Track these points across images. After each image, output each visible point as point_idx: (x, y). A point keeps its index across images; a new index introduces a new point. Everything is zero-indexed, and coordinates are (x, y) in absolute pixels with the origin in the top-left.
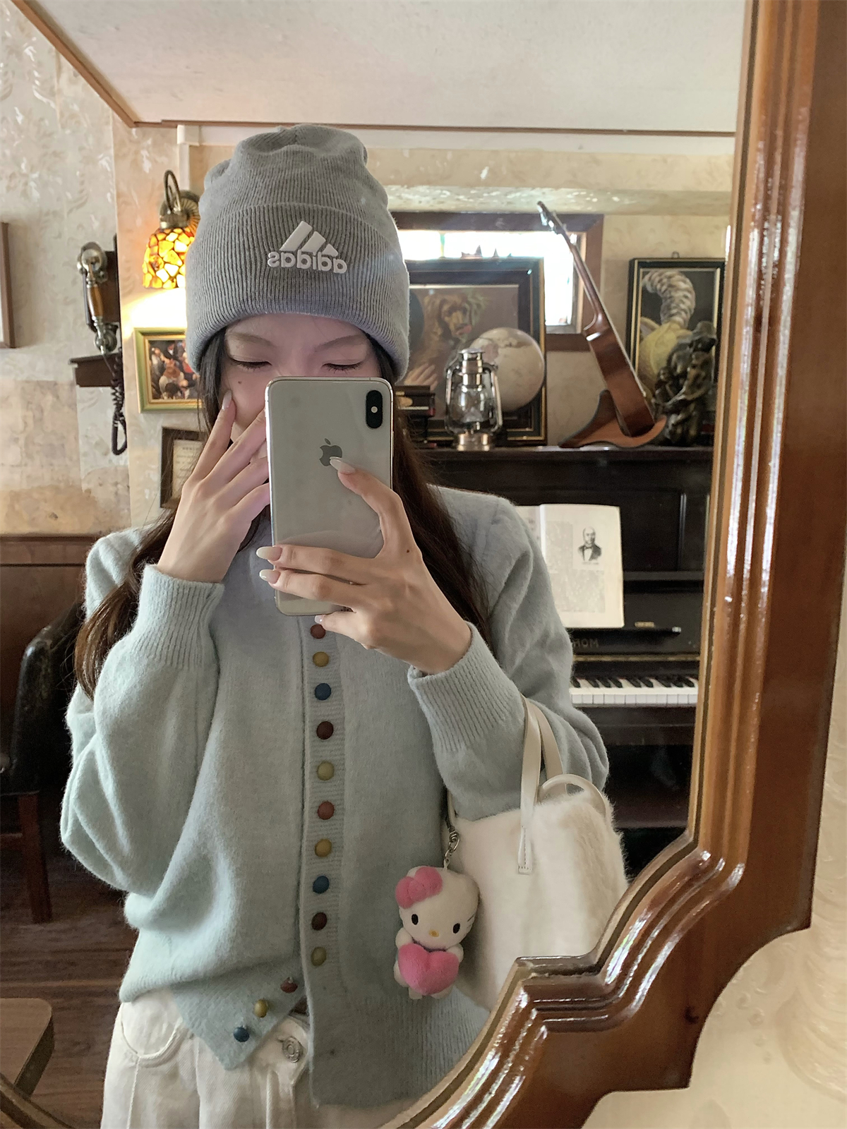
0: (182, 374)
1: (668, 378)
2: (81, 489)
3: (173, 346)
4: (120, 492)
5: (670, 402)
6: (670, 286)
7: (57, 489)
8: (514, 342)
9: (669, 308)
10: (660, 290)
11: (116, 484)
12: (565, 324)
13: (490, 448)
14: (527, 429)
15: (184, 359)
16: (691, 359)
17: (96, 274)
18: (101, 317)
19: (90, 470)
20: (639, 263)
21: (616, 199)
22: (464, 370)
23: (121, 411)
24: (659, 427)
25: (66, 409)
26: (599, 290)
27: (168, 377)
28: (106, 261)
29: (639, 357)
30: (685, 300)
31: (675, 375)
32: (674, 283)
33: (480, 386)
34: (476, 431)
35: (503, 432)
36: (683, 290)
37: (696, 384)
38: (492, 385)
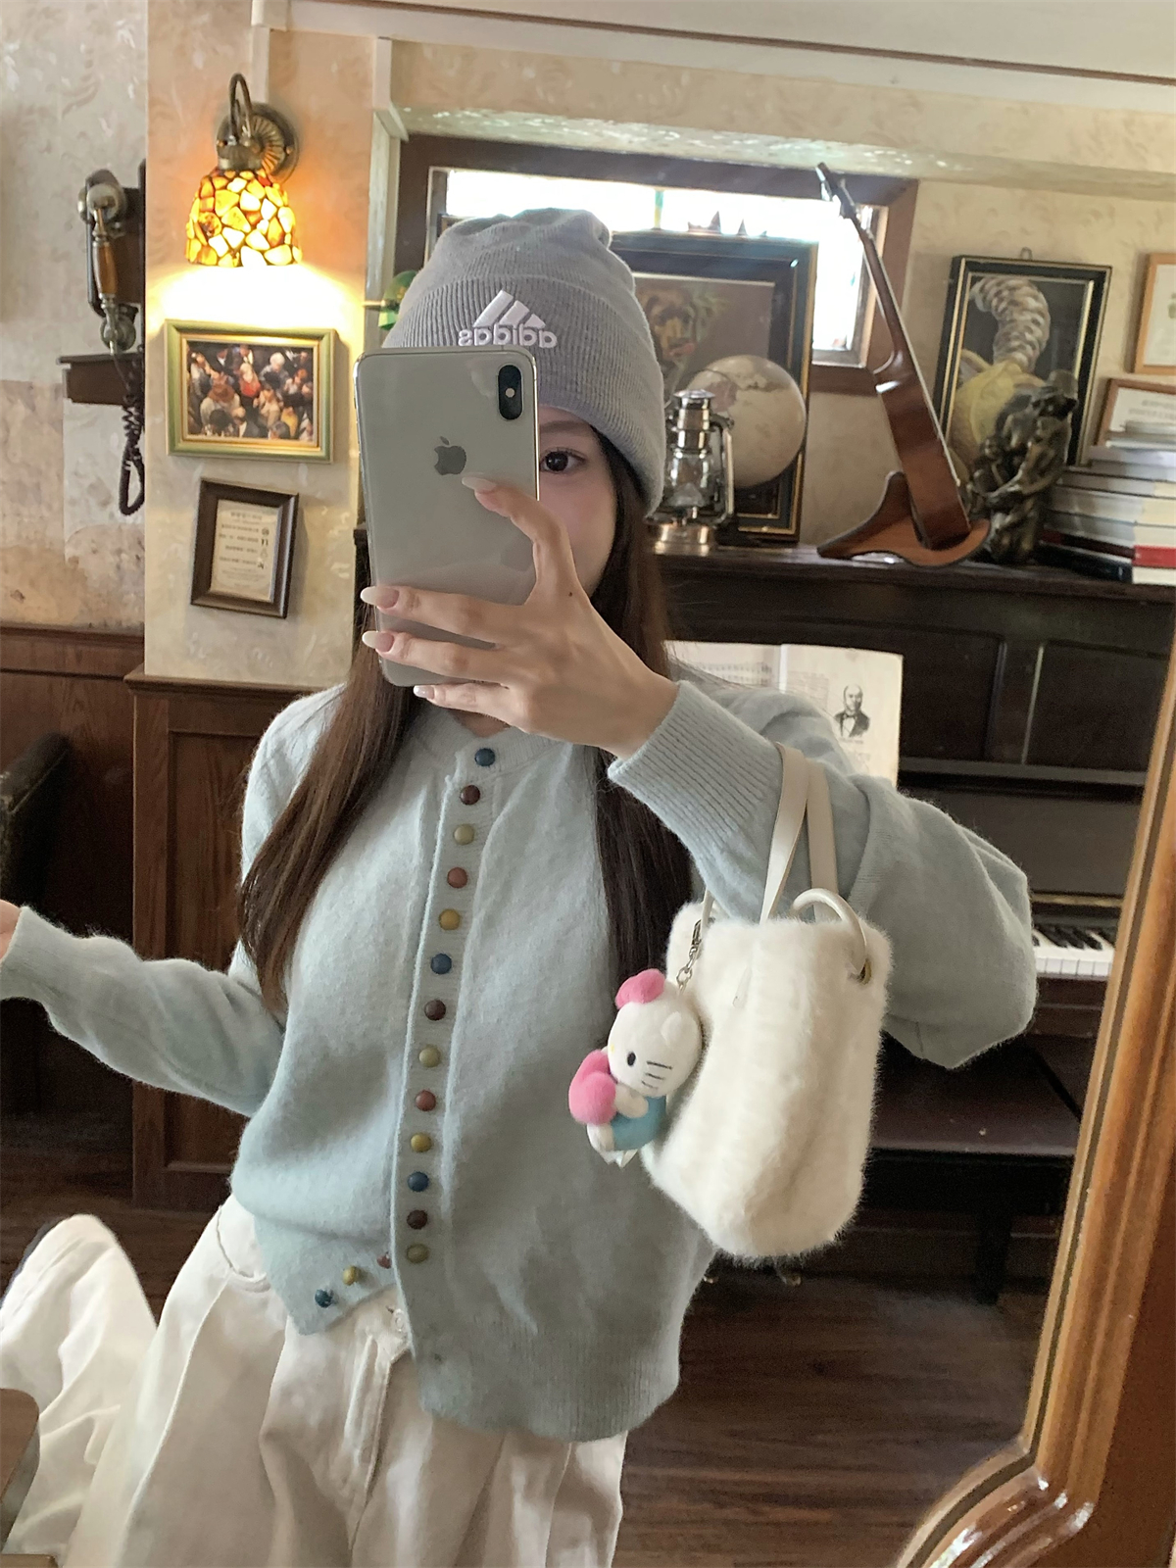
0: (237, 398)
1: (996, 454)
2: (64, 556)
3: (226, 352)
4: (125, 565)
5: (996, 493)
6: (1013, 303)
7: (25, 554)
8: (762, 382)
9: (1007, 338)
10: (997, 307)
11: (119, 552)
12: (843, 349)
13: (711, 550)
14: (770, 516)
15: (242, 374)
16: (1035, 428)
17: (108, 224)
18: (112, 296)
19: (78, 528)
20: (967, 263)
21: (942, 164)
22: (681, 424)
23: (136, 447)
24: (977, 539)
25: (46, 428)
26: (900, 305)
27: (216, 401)
28: (125, 208)
29: (954, 411)
30: (1033, 327)
31: (1008, 449)
32: (1020, 299)
33: (704, 451)
34: (690, 521)
35: (734, 521)
36: (1032, 311)
37: (1039, 469)
38: (722, 449)
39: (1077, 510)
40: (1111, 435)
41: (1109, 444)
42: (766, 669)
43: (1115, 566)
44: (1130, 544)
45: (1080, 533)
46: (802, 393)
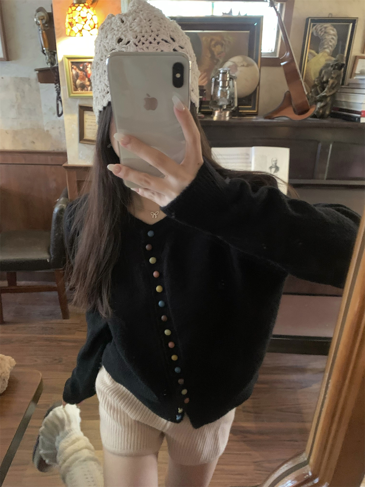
0: (87, 79)
1: (319, 83)
2: (44, 130)
3: (82, 64)
5: (318, 96)
6: (325, 32)
7: (33, 130)
8: (245, 64)
9: (323, 44)
10: (320, 35)
11: (60, 128)
12: (271, 52)
13: (230, 118)
14: (249, 107)
15: (88, 71)
16: (331, 74)
18: (47, 49)
19: (48, 122)
20: (311, 20)
22: (220, 79)
24: (312, 111)
25: (35, 92)
26: (289, 36)
27: (81, 80)
28: (48, 19)
29: (306, 70)
30: (332, 40)
31: (322, 81)
32: (328, 31)
33: (228, 87)
34: (224, 110)
35: (238, 109)
36: (331, 35)
37: (332, 88)
38: (233, 86)
39: (343, 100)
40: (355, 75)
41: (355, 78)
42: (248, 155)
43: (355, 118)
44: (360, 110)
45: (345, 108)
46: (258, 67)
